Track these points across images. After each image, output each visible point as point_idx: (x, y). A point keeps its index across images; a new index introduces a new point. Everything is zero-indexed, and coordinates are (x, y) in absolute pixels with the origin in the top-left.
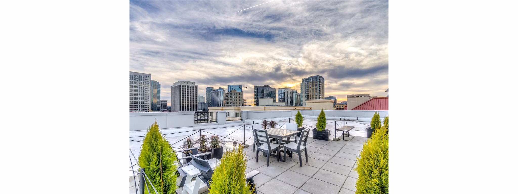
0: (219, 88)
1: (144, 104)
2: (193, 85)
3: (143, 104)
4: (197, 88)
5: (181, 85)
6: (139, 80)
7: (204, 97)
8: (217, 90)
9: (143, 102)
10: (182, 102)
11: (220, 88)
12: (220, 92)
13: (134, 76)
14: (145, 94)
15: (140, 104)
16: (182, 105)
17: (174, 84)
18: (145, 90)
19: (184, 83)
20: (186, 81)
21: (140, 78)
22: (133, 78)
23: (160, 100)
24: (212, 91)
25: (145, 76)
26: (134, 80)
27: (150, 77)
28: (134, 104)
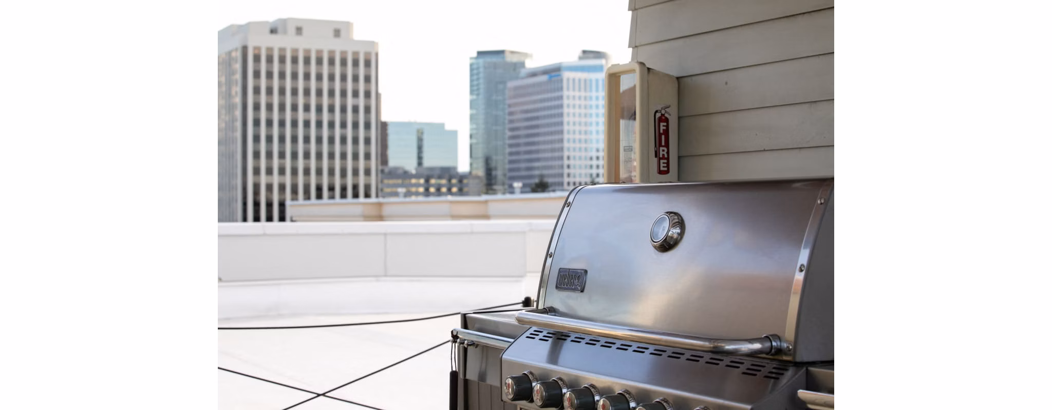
0: (578, 59)
2: (338, 46)
4: (368, 64)
5: (245, 49)
7: (454, 134)
8: (554, 72)
10: (257, 171)
11: (584, 52)
16: (256, 193)
19: (273, 31)
20: (284, 22)
24: (517, 78)
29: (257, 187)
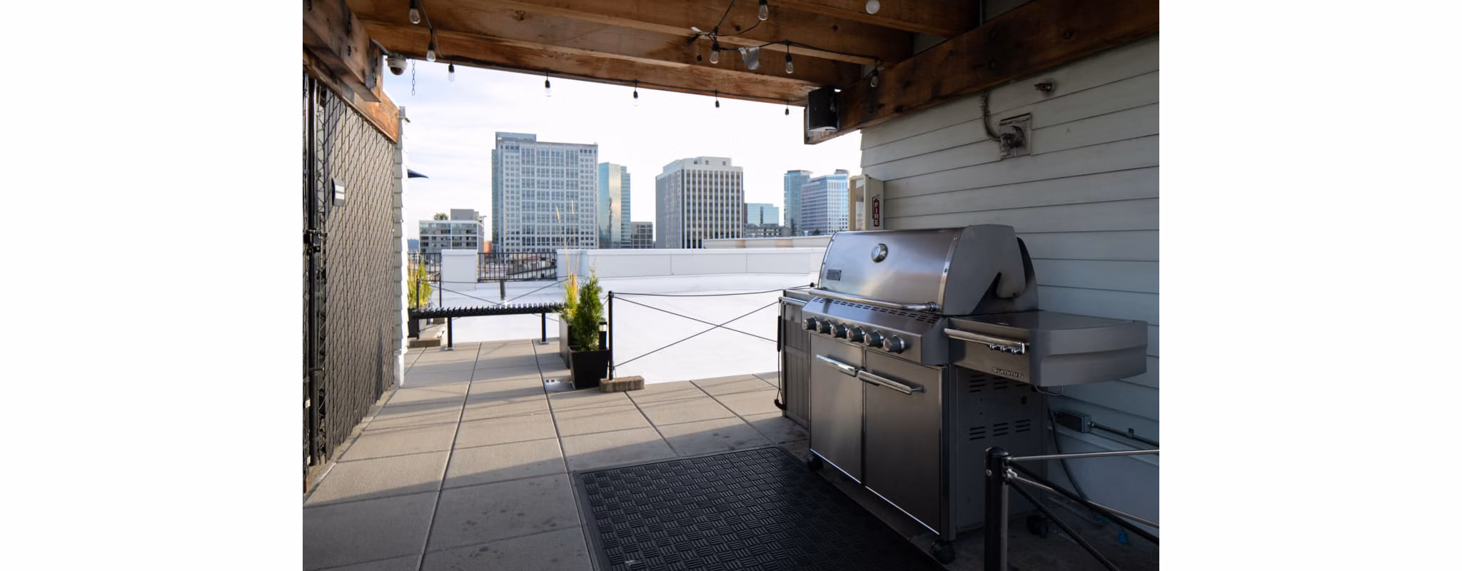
0: (835, 173)
1: (580, 233)
2: (725, 169)
3: (577, 233)
4: (738, 177)
5: (683, 171)
6: (565, 163)
7: (777, 208)
8: (823, 180)
9: (577, 230)
10: (689, 226)
11: (837, 170)
12: (838, 186)
13: (553, 153)
14: (582, 205)
15: (568, 236)
16: (689, 235)
17: (665, 168)
18: (582, 194)
19: (696, 163)
20: (700, 158)
21: (567, 157)
22: (550, 160)
23: (629, 221)
24: (806, 183)
25: (581, 151)
26: (553, 165)
27: (595, 152)
28: (553, 236)
29: (688, 233)
